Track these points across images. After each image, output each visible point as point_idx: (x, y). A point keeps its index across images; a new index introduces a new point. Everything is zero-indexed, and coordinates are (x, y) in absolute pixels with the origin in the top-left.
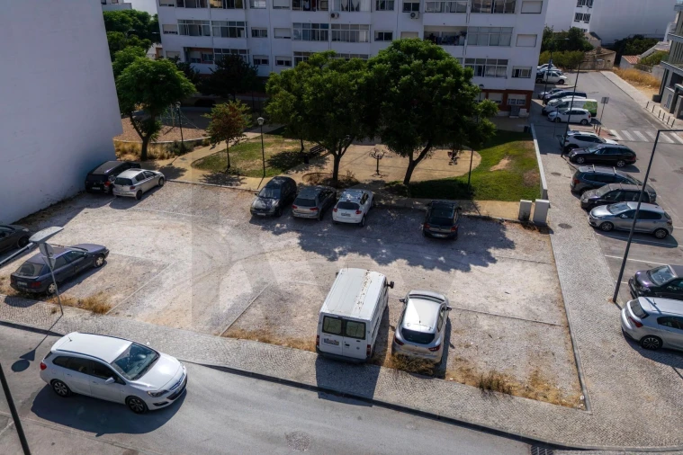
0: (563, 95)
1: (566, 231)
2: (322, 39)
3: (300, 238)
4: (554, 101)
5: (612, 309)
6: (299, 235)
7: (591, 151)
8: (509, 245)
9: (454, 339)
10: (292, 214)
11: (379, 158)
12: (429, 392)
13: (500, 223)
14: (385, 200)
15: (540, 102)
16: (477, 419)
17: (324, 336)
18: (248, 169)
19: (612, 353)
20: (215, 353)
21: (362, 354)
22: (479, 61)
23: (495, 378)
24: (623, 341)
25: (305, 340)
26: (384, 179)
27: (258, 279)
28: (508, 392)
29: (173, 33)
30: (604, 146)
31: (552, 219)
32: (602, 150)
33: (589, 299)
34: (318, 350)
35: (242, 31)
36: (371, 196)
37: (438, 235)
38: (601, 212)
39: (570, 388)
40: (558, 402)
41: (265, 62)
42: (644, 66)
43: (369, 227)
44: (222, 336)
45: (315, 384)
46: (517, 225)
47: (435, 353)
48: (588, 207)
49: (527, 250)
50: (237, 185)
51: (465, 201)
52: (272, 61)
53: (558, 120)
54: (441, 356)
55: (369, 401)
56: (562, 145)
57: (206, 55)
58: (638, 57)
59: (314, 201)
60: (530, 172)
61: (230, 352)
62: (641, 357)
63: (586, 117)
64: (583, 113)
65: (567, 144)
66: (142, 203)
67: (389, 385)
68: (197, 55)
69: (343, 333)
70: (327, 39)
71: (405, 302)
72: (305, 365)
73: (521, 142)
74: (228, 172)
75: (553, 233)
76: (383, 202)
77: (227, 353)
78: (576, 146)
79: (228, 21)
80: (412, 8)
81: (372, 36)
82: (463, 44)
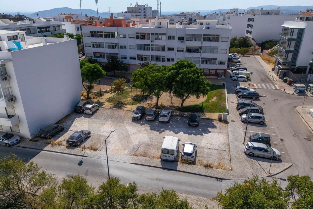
0: (238, 69)
1: (233, 123)
2: (148, 50)
3: (150, 126)
4: (235, 71)
5: (242, 146)
6: (149, 125)
7: (245, 94)
8: (215, 127)
9: (198, 155)
10: (145, 119)
11: (172, 98)
12: (191, 168)
13: (212, 120)
14: (175, 113)
15: (230, 71)
16: (204, 174)
17: (163, 154)
18: (126, 102)
19: (241, 157)
20: (132, 160)
21: (173, 159)
22: (206, 59)
23: (208, 164)
24: (244, 154)
25: (156, 156)
26: (174, 105)
27: (139, 140)
28: (212, 167)
29: (89, 46)
30: (249, 92)
31: (229, 118)
32: (248, 93)
33: (236, 143)
34: (161, 158)
35: (116, 46)
36: (171, 112)
37: (193, 125)
38: (244, 116)
39: (228, 166)
40: (225, 169)
41: (126, 58)
42: (271, 54)
43: (171, 122)
44: (133, 156)
45: (161, 167)
46: (218, 121)
47: (193, 158)
48: (241, 114)
49: (220, 129)
50: (124, 108)
51: (201, 113)
52: (128, 58)
53: (235, 80)
54: (194, 159)
55: (176, 170)
56: (235, 91)
57: (102, 55)
58: (270, 50)
59: (153, 114)
60: (223, 102)
61: (136, 159)
62: (248, 158)
63: (245, 79)
64: (244, 77)
65: (237, 91)
66: (94, 116)
67: (180, 166)
68: (98, 55)
69: (168, 153)
70: (149, 50)
71: (184, 145)
72: (158, 162)
73: (221, 90)
74: (119, 104)
75: (229, 123)
76: (175, 114)
77: (136, 160)
78: (240, 92)
79: (111, 42)
80: (181, 39)
81: (166, 49)
82: (200, 52)
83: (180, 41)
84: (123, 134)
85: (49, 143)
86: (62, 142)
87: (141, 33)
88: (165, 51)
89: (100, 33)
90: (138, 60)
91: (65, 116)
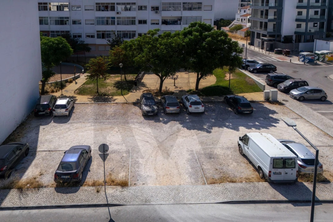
1: (288, 103)
2: (112, 24)
7: (258, 67)
18: (109, 93)
21: (294, 177)
35: (67, 22)
37: (246, 112)
41: (80, 36)
42: (233, 31)
49: (284, 113)
50: (114, 101)
52: (84, 36)
55: (318, 202)
58: (228, 28)
60: (247, 78)
66: (72, 118)
69: (284, 167)
70: (114, 24)
74: (100, 95)
75: (285, 104)
79: (59, 16)
80: (156, 9)
81: (137, 22)
82: (180, 24)
83: (154, 12)
84: (148, 142)
85: (9, 188)
86: (37, 179)
87: (102, 4)
88: (135, 24)
89: (43, 5)
90: (98, 38)
91: (18, 126)
